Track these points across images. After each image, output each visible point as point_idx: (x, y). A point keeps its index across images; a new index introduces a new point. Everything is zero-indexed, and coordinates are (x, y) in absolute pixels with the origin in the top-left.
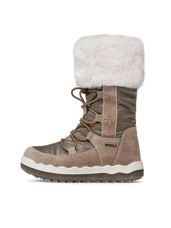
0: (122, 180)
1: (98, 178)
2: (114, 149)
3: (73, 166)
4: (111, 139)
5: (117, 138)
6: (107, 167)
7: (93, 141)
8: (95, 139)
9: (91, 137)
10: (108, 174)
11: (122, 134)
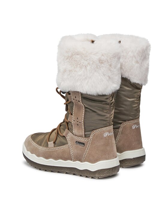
0: (90, 176)
1: (71, 171)
2: (83, 147)
3: (50, 158)
4: (81, 138)
5: (85, 138)
6: (76, 163)
7: (68, 138)
8: (69, 136)
9: (67, 134)
10: (78, 169)
11: (90, 134)
